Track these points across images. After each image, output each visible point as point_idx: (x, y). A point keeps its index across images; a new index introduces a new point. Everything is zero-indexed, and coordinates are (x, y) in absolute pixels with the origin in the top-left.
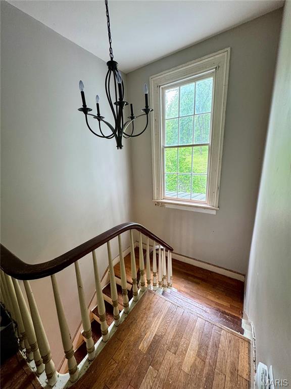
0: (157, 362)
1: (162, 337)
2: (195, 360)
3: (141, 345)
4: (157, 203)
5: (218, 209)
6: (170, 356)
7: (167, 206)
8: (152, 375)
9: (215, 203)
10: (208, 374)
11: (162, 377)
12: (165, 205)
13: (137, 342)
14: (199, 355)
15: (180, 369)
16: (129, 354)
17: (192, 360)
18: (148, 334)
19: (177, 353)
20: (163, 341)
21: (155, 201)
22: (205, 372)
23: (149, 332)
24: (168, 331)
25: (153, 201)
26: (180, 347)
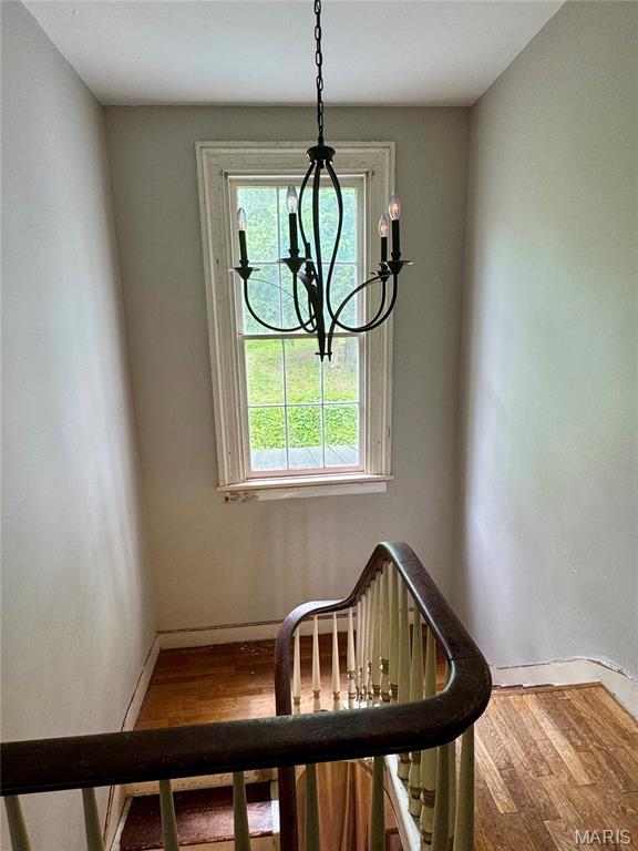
0: (545, 806)
1: (509, 764)
2: (581, 758)
3: (498, 805)
4: (232, 492)
5: (392, 478)
6: (549, 783)
7: (262, 496)
8: (560, 830)
9: (384, 465)
10: (609, 762)
11: (571, 818)
12: (258, 493)
13: (488, 805)
14: (577, 749)
15: (578, 787)
16: (498, 836)
17: (577, 761)
18: (488, 779)
19: (553, 769)
20: (520, 771)
21: (223, 489)
22: (603, 762)
23: (487, 774)
24: (508, 747)
25: (219, 489)
26: (547, 758)
